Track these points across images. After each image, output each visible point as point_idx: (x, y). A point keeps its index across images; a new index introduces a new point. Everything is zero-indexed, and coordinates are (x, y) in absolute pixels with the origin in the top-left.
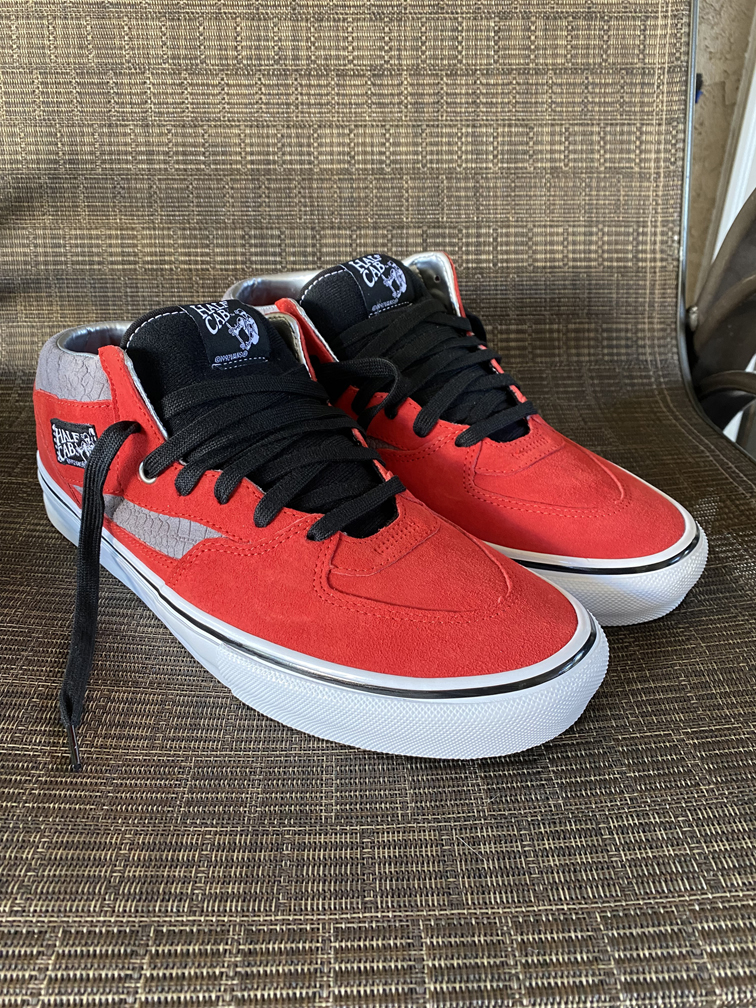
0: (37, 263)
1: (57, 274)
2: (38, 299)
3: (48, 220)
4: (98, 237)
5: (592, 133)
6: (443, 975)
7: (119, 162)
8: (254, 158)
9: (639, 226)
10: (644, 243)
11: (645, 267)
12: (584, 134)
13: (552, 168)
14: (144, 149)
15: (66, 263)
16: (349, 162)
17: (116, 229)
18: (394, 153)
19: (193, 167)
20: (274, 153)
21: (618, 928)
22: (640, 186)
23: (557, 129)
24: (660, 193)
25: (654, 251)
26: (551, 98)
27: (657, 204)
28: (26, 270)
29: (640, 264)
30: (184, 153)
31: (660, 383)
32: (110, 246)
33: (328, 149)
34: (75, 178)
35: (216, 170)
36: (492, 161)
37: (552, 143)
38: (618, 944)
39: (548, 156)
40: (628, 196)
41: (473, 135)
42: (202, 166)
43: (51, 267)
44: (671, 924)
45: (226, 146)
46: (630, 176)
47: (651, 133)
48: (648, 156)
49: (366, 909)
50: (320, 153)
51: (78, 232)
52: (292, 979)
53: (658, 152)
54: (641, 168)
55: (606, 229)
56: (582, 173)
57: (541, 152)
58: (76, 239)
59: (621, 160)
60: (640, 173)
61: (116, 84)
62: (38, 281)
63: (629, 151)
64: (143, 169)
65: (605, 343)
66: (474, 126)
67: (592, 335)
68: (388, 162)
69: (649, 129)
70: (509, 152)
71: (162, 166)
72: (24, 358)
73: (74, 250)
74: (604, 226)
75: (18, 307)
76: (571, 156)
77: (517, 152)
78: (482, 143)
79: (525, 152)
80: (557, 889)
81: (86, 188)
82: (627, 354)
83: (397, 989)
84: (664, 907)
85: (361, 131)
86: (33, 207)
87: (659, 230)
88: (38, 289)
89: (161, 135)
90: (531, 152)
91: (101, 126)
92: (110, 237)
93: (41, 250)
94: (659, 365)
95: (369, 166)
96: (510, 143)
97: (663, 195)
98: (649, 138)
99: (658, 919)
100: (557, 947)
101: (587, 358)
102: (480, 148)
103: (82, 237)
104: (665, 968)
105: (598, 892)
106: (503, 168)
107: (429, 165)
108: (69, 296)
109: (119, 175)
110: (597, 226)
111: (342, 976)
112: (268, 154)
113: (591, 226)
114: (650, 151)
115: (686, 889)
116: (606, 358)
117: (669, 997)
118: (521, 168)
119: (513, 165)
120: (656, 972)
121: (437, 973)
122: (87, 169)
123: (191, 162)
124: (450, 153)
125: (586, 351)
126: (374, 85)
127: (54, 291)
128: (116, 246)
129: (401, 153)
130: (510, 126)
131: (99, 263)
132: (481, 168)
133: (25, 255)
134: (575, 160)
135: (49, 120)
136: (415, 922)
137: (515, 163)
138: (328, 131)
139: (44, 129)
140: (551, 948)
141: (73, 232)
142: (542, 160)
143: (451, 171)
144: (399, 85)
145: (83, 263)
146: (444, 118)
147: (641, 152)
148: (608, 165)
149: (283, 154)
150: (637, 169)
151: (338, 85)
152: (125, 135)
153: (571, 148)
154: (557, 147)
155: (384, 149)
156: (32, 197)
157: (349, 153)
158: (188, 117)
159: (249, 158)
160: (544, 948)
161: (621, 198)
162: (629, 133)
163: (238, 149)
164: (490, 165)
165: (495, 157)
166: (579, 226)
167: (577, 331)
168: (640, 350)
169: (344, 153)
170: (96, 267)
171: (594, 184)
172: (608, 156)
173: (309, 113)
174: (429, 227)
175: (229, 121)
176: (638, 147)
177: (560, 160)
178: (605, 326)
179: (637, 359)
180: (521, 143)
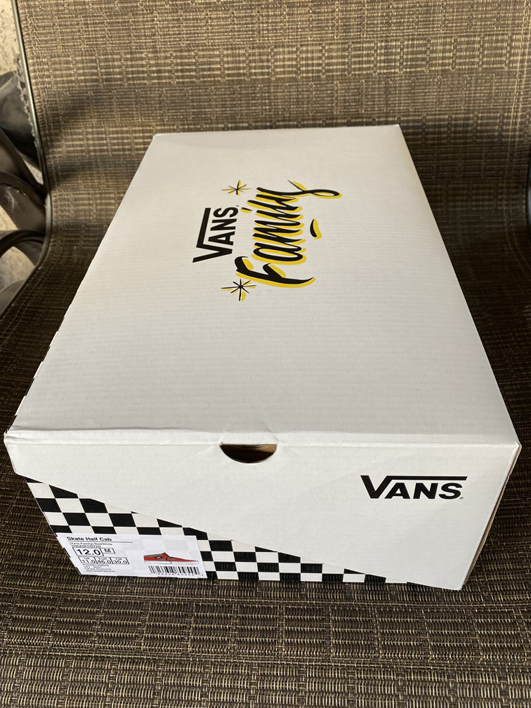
0: (89, 151)
1: (103, 158)
2: (91, 175)
3: (94, 121)
4: (127, 132)
5: (474, 42)
6: (340, 636)
7: (139, 78)
8: (230, 72)
9: (505, 112)
10: (508, 124)
11: (507, 143)
12: (468, 43)
13: (442, 70)
14: (154, 69)
15: (107, 150)
16: (296, 72)
17: (139, 126)
18: (328, 64)
19: (188, 80)
20: (244, 68)
21: (433, 618)
22: (508, 82)
23: (448, 40)
24: (523, 87)
25: (514, 130)
26: (445, 16)
27: (520, 95)
28: (83, 156)
29: (504, 140)
30: (182, 71)
31: (511, 227)
32: (136, 138)
33: (281, 63)
34: (111, 92)
35: (204, 82)
36: (399, 67)
37: (444, 51)
38: (432, 626)
39: (440, 62)
40: (498, 89)
41: (386, 47)
42: (194, 80)
43: (98, 154)
44: (461, 618)
45: (210, 64)
46: (500, 74)
47: (519, 40)
48: (515, 58)
49: (302, 598)
50: (276, 67)
51: (114, 129)
52: (263, 633)
53: (523, 54)
54: (509, 68)
55: (480, 115)
56: (465, 74)
57: (435, 59)
58: (113, 134)
59: (494, 63)
60: (508, 72)
61: (134, 22)
62: (90, 164)
63: (501, 55)
64: (155, 84)
65: (474, 197)
66: (386, 41)
67: (465, 192)
68: (324, 71)
69: (518, 37)
70: (412, 60)
71: (168, 81)
72: (85, 215)
73: (113, 141)
74: (479, 113)
75: (79, 181)
76: (458, 61)
77: (417, 59)
78: (392, 54)
79: (423, 59)
80: (403, 595)
81: (118, 98)
82: (489, 206)
83: (316, 641)
84: (459, 609)
85: (304, 48)
86: (84, 113)
87: (519, 114)
88: (90, 169)
89: (166, 58)
90: (428, 59)
91: (126, 54)
92: (135, 132)
93: (91, 142)
94: (511, 214)
95: (310, 75)
96: (412, 53)
97: (525, 88)
98: (517, 44)
99: (455, 615)
100: (400, 625)
101: (461, 209)
102: (390, 57)
103: (117, 132)
104: (455, 640)
105: (425, 598)
106: (406, 72)
107: (353, 73)
108: (110, 173)
109: (140, 88)
110: (473, 113)
111: (289, 633)
112: (239, 68)
113: (469, 113)
114: (517, 55)
115: (472, 600)
116: (474, 209)
117: (455, 655)
118: (420, 72)
119: (413, 70)
120: (450, 642)
121: (336, 634)
122: (117, 85)
123: (188, 77)
124: (369, 62)
125: (459, 204)
126: (314, 13)
127: (101, 169)
128: (139, 138)
129: (332, 64)
130: (413, 40)
131: (129, 150)
132: (390, 73)
133: (81, 146)
134: (460, 64)
135: (91, 51)
136: (327, 607)
137: (416, 68)
138: (281, 50)
139: (87, 58)
140: (396, 625)
141: (111, 129)
142: (435, 65)
143: (368, 76)
144: (334, 11)
145: (119, 150)
146: (365, 36)
147: (510, 56)
148: (485, 66)
149: (250, 68)
150: (506, 69)
151: (288, 14)
152: (142, 59)
153: (458, 54)
154: (447, 54)
155: (321, 62)
156: (83, 106)
157: (296, 66)
158: (183, 44)
159: (227, 72)
160: (393, 625)
161: (493, 91)
162: (503, 41)
163: (219, 66)
164: (397, 70)
165: (401, 64)
166: (460, 113)
167: (454, 189)
168: (499, 203)
169: (292, 66)
170: (127, 153)
171: (473, 81)
172: (485, 59)
173: (268, 37)
174: (352, 118)
175: (212, 46)
176: (509, 52)
177: (449, 64)
178: (474, 185)
179: (496, 209)
180: (421, 52)
